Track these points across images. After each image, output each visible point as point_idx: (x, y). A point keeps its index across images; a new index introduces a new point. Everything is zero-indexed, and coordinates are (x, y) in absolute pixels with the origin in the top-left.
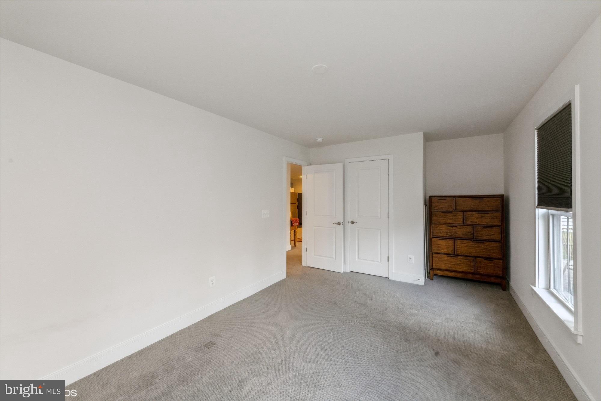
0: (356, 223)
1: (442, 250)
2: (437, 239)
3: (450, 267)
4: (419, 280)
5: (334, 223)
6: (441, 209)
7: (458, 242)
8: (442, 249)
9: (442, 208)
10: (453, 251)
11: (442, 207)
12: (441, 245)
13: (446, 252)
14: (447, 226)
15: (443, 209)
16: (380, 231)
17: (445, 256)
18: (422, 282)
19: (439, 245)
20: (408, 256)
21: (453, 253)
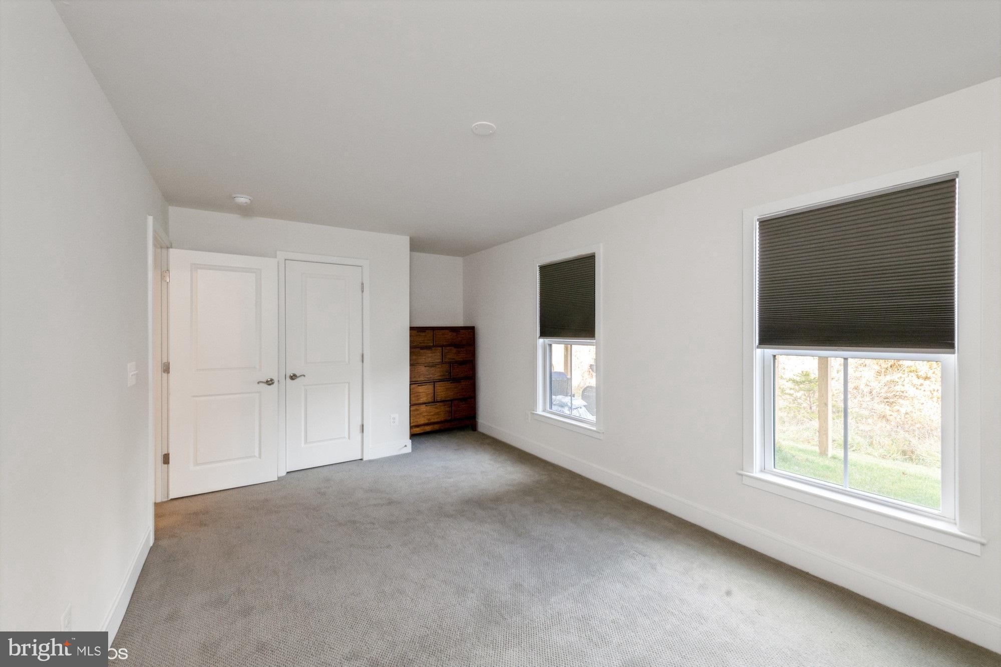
0: (304, 376)
1: (422, 400)
2: (415, 385)
3: (429, 420)
4: (405, 446)
5: (258, 383)
6: (420, 345)
7: (437, 385)
8: (421, 398)
9: (420, 343)
10: (433, 398)
11: (421, 341)
12: (421, 393)
13: (426, 401)
14: (425, 367)
15: (423, 344)
16: (347, 387)
17: (424, 405)
18: (409, 449)
19: (417, 393)
20: (390, 416)
21: (433, 401)
